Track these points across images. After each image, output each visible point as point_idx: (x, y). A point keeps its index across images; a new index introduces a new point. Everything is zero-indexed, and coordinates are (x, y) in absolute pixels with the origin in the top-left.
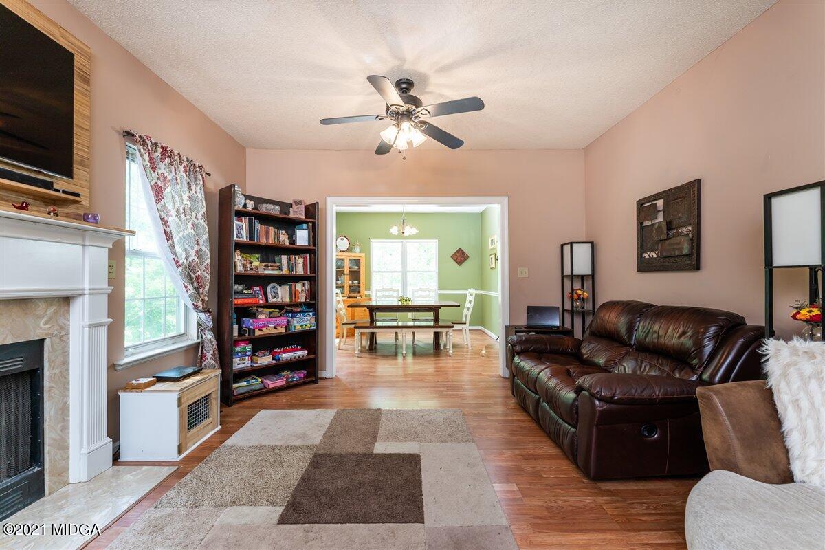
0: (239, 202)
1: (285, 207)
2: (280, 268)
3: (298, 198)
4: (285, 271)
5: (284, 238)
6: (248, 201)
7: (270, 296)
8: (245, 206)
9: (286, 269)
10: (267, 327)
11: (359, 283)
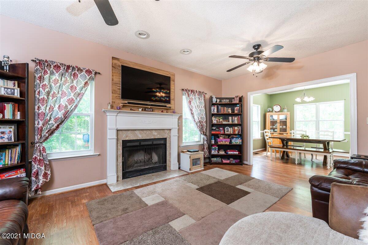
0: (214, 100)
1: (231, 99)
2: (229, 121)
3: (237, 95)
4: (230, 122)
5: (230, 111)
6: (217, 100)
7: (226, 131)
8: (216, 102)
9: (231, 122)
10: (222, 141)
11: (286, 127)
